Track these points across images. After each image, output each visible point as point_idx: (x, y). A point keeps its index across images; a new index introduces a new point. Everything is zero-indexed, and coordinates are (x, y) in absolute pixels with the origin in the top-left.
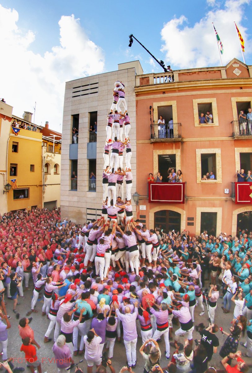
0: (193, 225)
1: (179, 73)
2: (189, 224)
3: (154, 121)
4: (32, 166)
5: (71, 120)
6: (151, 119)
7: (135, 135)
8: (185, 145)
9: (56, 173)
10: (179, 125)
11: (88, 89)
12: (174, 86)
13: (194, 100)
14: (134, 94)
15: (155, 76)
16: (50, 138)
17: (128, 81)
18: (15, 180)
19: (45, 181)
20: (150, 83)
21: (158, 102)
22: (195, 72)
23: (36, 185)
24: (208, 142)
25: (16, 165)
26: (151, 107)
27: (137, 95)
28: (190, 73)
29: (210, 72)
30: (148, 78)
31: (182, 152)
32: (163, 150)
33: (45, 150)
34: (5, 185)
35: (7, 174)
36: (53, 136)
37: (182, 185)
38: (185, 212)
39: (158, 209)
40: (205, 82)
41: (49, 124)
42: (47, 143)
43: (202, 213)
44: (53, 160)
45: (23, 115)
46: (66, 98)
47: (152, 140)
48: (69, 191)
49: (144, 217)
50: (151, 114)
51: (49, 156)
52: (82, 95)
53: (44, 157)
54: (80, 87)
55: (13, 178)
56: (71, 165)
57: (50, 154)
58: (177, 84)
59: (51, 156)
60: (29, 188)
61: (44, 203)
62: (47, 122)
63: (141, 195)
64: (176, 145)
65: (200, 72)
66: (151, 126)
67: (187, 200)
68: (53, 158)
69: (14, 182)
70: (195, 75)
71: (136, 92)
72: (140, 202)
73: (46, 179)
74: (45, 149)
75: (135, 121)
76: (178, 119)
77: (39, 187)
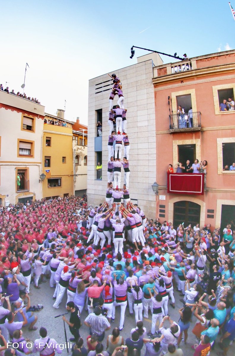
0: (213, 218)
1: (196, 60)
2: (209, 216)
3: (172, 111)
4: (64, 158)
5: (95, 115)
6: (170, 109)
7: (155, 126)
8: (206, 135)
9: (86, 164)
10: (199, 114)
11: (109, 85)
12: (191, 73)
13: (213, 87)
14: (153, 86)
15: (172, 66)
16: (81, 132)
17: (146, 73)
18: (49, 171)
19: (76, 171)
20: (168, 73)
21: (176, 92)
22: (214, 57)
23: (68, 175)
24: (230, 130)
25: (50, 157)
26: (169, 98)
27: (155, 87)
28: (209, 59)
29: (229, 56)
30: (165, 68)
31: (202, 141)
32: (183, 141)
33: (75, 143)
34: (41, 175)
35: (42, 166)
36: (82, 130)
37: (202, 175)
38: (204, 204)
39: (177, 199)
40: (224, 66)
41: (80, 119)
42: (78, 137)
43: (223, 206)
44: (83, 152)
45: (57, 112)
46: (90, 95)
47: (171, 131)
48: (95, 180)
49: (163, 206)
50: (169, 104)
52: (104, 91)
53: (75, 150)
54: (102, 83)
55: (47, 169)
56: (96, 157)
57: (80, 147)
58: (194, 71)
59: (81, 148)
60: (61, 177)
61: (75, 191)
62: (78, 118)
63: (160, 185)
64: (195, 135)
65: (219, 57)
66: (170, 116)
67: (207, 191)
68: (83, 150)
69: (48, 172)
70: (213, 60)
71: (154, 84)
72: (160, 192)
73: (76, 170)
74: (75, 142)
75: (154, 112)
76: (198, 108)
77: (71, 176)
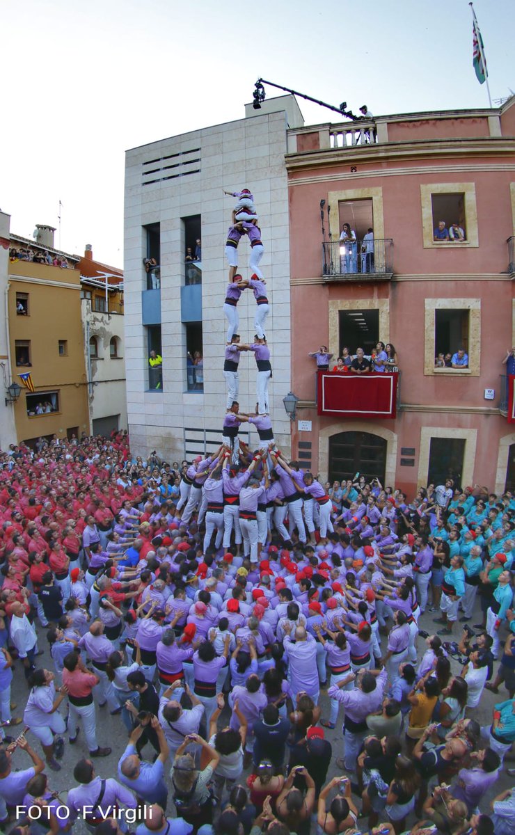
0: (413, 465)
1: (388, 123)
2: (404, 462)
3: (330, 235)
4: (62, 343)
5: (142, 236)
6: (323, 229)
7: (288, 266)
8: (400, 289)
9: (114, 356)
10: (388, 243)
11: (178, 165)
12: (377, 152)
13: (423, 187)
14: (285, 173)
15: (332, 130)
16: (98, 280)
17: (271, 141)
18: (28, 375)
19: (93, 374)
20: (322, 147)
21: (340, 192)
22: (427, 120)
23: (75, 384)
24: (453, 283)
25: (28, 341)
26: (323, 203)
27: (290, 176)
28: (415, 123)
29: (462, 122)
30: (316, 134)
31: (393, 304)
32: (351, 301)
33: (88, 307)
34: (8, 386)
35: (9, 364)
36: (104, 275)
37: (392, 377)
38: (395, 437)
39: (336, 429)
40: (449, 143)
41: (93, 250)
42: (91, 292)
43: (433, 439)
44: (107, 328)
45: (35, 233)
46: (128, 189)
47: (327, 278)
48: (145, 392)
49: (308, 445)
50: (322, 218)
51: (97, 319)
52: (164, 179)
53: (88, 323)
54: (159, 160)
55: (24, 370)
56: (147, 338)
57: (99, 316)
58: (383, 148)
59: (102, 319)
60: (59, 390)
61: (93, 420)
62: (89, 247)
63: (300, 398)
64: (379, 289)
65: (438, 122)
66: (324, 246)
67: (402, 410)
68: (108, 324)
69: (25, 380)
70: (426, 126)
71: (288, 169)
72: (300, 413)
73: (93, 370)
74: (88, 304)
75: (288, 235)
76: (386, 230)
77: (81, 386)
